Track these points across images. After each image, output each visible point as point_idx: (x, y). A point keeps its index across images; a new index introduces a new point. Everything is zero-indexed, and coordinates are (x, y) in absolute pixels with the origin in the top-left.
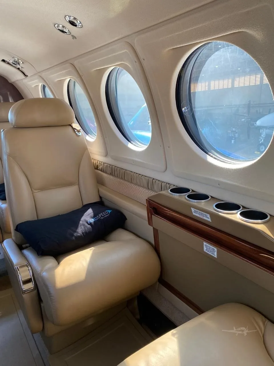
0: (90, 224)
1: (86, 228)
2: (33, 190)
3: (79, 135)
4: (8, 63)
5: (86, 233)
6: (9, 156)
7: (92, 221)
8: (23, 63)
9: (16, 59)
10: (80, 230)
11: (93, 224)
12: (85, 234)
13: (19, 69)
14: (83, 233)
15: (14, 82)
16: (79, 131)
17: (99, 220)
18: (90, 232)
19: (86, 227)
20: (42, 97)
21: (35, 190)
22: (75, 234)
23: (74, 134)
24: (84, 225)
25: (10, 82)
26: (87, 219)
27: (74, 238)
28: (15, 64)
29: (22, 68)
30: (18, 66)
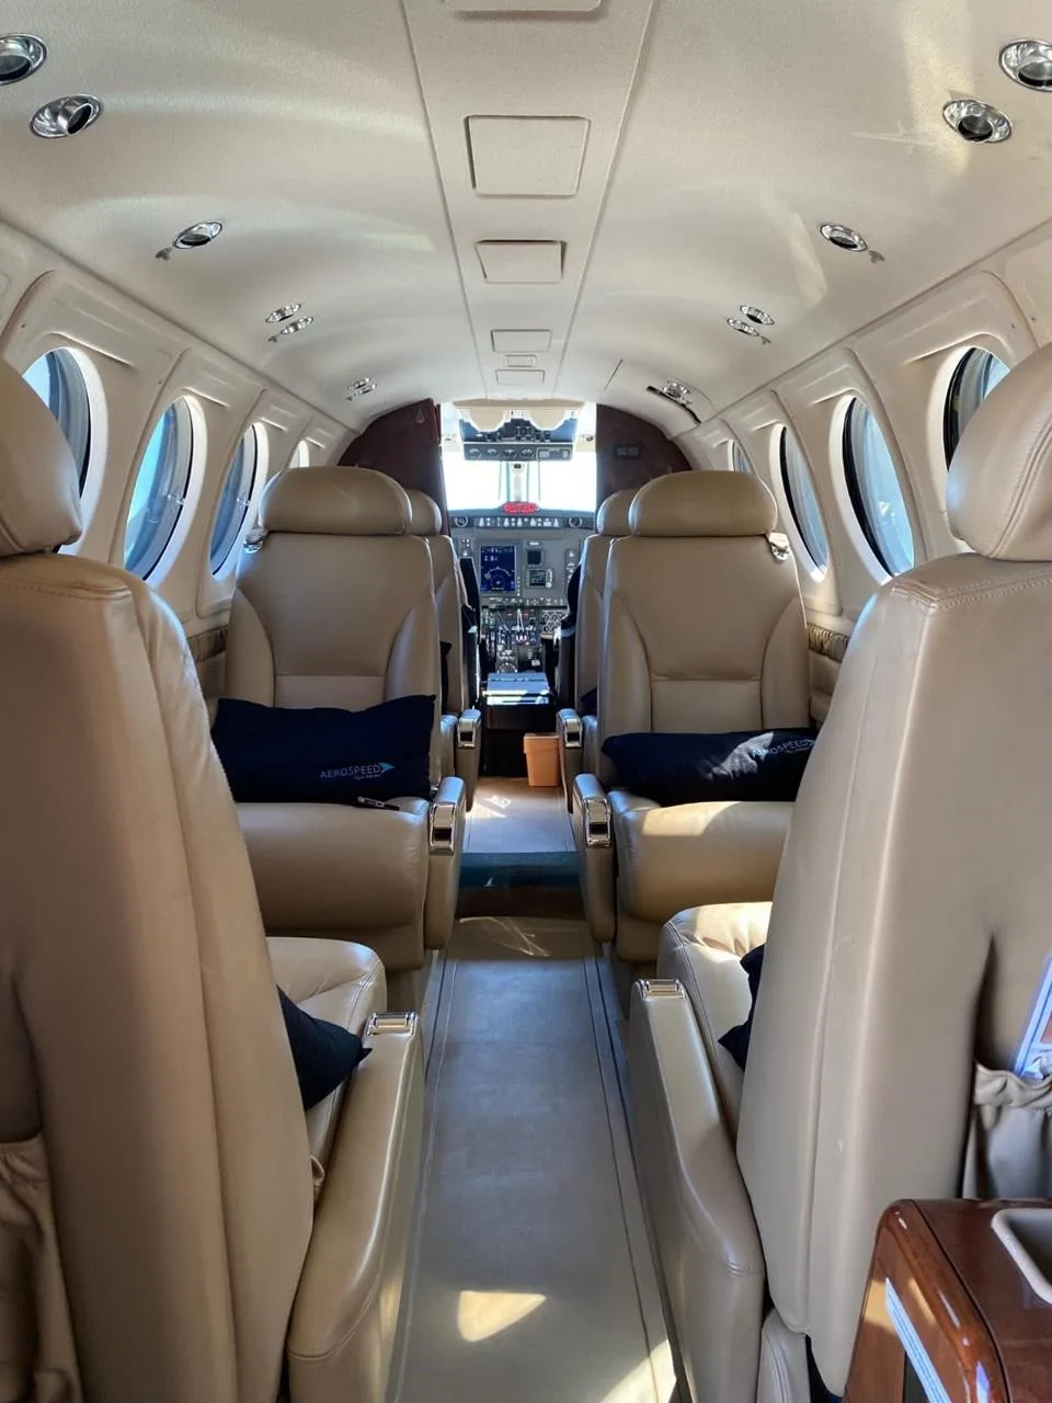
0: (757, 758)
1: (744, 764)
2: (653, 675)
3: (782, 561)
4: (662, 394)
5: (741, 772)
6: (615, 595)
7: (763, 753)
8: (688, 392)
9: (675, 385)
10: (729, 766)
11: (763, 758)
12: (738, 775)
13: (683, 405)
14: (733, 772)
15: (676, 438)
16: (782, 551)
17: (781, 755)
18: (750, 774)
19: (746, 761)
20: (731, 469)
21: (658, 675)
22: (715, 770)
23: (769, 557)
24: (741, 757)
25: (668, 437)
26: (752, 747)
27: (710, 776)
28: (672, 395)
29: (688, 403)
30: (680, 400)
